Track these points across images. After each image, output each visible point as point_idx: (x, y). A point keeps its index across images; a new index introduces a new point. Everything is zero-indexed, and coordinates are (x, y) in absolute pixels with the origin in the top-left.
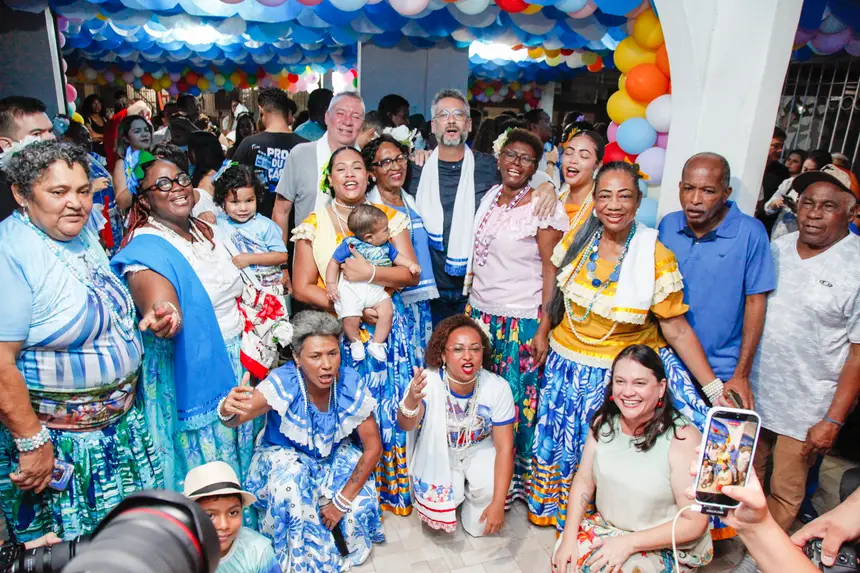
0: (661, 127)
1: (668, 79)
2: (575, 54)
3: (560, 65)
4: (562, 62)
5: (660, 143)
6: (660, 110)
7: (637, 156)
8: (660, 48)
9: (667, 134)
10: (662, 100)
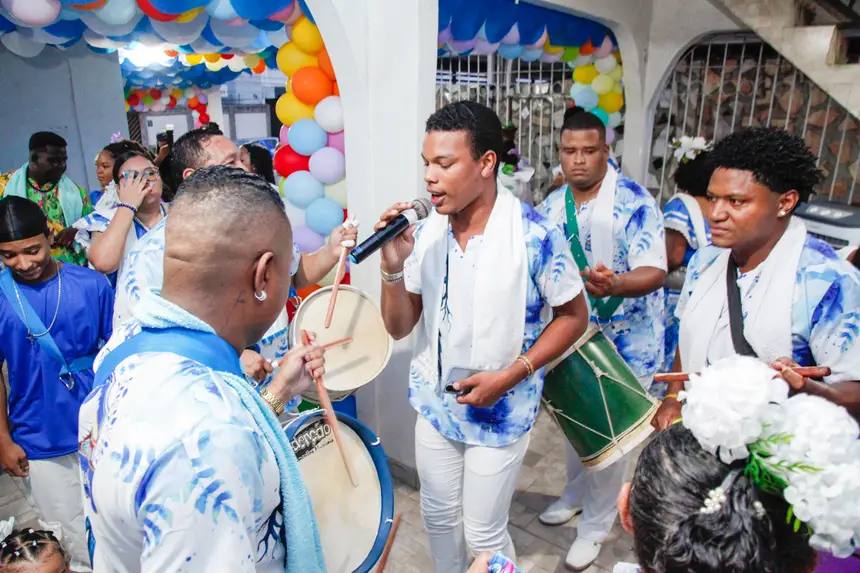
0: (332, 127)
1: (333, 81)
2: (235, 56)
3: (223, 69)
4: (224, 66)
5: (331, 142)
6: (328, 112)
7: (309, 157)
8: (320, 52)
9: (343, 131)
10: (329, 101)
